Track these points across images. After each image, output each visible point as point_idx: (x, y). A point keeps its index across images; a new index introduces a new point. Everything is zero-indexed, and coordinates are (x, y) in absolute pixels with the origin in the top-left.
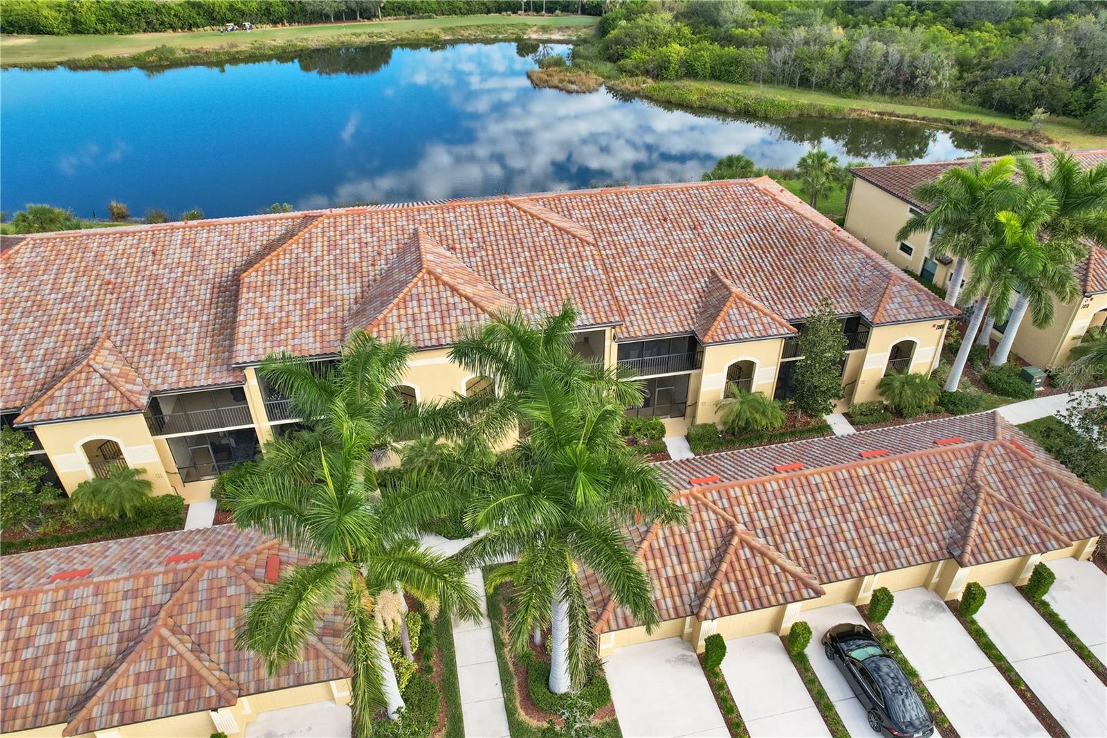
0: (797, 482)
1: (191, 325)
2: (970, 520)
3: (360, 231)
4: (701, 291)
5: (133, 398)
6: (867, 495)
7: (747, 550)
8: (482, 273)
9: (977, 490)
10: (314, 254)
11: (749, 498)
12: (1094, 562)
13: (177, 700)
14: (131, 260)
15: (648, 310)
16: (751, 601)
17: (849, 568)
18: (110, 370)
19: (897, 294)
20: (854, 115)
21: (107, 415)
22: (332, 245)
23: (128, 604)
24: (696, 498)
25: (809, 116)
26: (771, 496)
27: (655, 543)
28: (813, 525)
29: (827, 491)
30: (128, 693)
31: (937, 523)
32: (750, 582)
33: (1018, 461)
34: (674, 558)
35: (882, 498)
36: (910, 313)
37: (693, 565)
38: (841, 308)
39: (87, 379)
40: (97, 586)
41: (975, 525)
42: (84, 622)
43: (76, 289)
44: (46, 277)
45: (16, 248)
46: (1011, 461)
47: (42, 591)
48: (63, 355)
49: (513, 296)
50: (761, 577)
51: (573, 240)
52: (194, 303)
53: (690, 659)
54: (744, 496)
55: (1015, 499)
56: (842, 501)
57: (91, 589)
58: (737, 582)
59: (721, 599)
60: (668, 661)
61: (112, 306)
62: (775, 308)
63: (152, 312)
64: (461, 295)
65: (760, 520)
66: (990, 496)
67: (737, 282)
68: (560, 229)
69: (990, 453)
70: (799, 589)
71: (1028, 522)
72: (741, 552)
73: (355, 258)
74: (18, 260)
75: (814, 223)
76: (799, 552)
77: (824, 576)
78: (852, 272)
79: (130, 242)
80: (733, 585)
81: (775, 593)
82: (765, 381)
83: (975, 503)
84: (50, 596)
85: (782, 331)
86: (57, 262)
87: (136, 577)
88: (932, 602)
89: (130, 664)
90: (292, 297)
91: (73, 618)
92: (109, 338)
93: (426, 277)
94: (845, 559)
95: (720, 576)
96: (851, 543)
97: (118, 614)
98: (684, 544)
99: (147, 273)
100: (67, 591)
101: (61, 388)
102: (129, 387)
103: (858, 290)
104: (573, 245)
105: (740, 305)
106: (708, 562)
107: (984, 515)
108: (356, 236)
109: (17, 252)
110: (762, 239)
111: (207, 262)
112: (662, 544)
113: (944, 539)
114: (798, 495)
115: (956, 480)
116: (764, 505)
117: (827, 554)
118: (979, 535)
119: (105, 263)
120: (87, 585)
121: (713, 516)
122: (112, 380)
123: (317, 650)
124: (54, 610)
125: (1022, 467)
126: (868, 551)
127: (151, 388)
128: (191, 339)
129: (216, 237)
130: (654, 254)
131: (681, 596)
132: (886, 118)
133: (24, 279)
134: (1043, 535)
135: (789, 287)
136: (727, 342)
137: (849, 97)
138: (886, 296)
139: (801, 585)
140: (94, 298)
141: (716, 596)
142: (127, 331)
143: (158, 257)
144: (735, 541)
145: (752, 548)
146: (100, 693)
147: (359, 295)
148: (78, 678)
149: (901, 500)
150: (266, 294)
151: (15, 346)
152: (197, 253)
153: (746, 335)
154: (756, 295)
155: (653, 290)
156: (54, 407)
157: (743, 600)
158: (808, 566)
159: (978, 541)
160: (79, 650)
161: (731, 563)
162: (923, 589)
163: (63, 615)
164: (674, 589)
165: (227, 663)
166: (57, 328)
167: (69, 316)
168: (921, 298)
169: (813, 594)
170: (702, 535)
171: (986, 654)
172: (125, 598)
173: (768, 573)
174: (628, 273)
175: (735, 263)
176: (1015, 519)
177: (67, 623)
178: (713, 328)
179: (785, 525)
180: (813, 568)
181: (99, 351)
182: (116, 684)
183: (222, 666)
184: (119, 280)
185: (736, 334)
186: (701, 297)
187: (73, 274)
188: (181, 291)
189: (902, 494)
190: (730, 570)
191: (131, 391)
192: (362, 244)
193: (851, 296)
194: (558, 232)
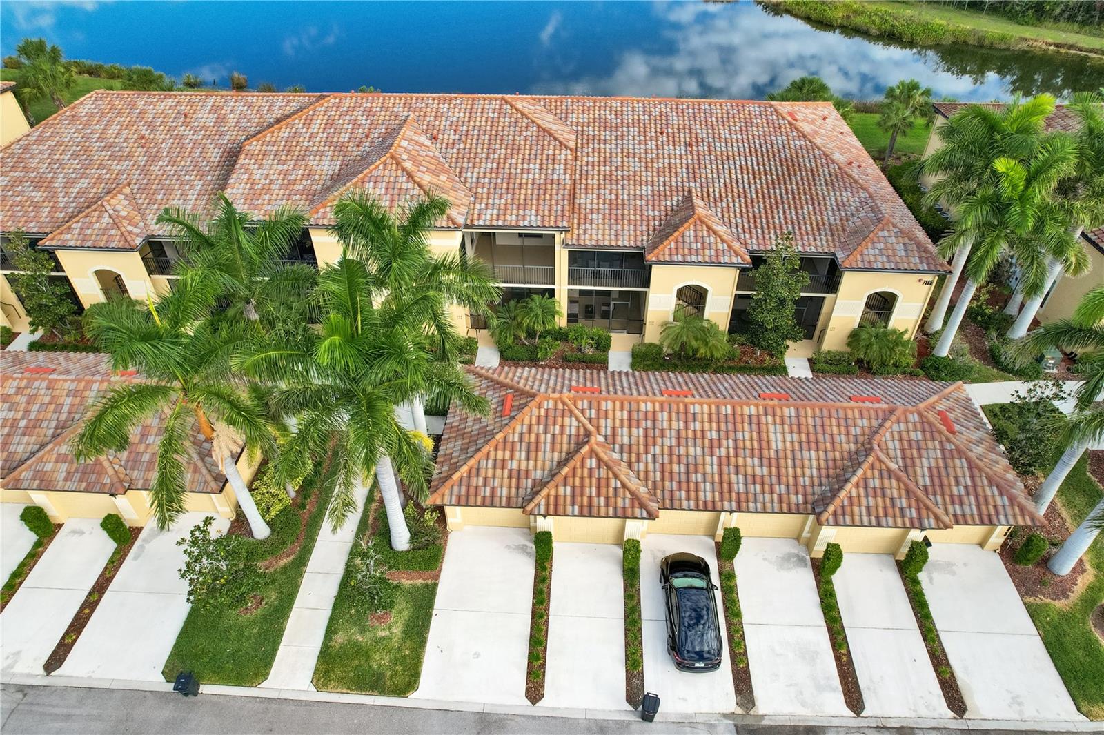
0: (674, 408)
1: (196, 183)
2: (847, 481)
3: (358, 113)
4: (669, 209)
5: (129, 238)
6: (745, 435)
7: (594, 460)
8: (453, 165)
9: (868, 451)
10: (311, 131)
11: (618, 414)
12: (1001, 554)
13: (81, 481)
14: (166, 120)
15: (607, 221)
16: (581, 507)
17: (697, 500)
18: (119, 212)
19: (881, 239)
20: (1023, 46)
21: (106, 249)
22: (330, 123)
23: (68, 401)
24: (564, 404)
25: (965, 43)
26: (641, 415)
27: (511, 436)
28: (675, 451)
29: (702, 422)
30: (48, 467)
31: (812, 477)
32: (587, 490)
33: (931, 432)
34: (524, 454)
35: (760, 441)
36: (889, 262)
37: (539, 463)
38: (816, 246)
39: (99, 217)
40: (51, 381)
41: (849, 486)
42: (36, 407)
43: (117, 140)
44: (97, 127)
45: (82, 99)
46: (923, 431)
47: (12, 378)
48: (91, 195)
49: (474, 190)
50: (598, 488)
51: (553, 143)
52: (204, 164)
53: (528, 550)
54: (614, 410)
55: (910, 470)
56: (715, 435)
57: (44, 384)
58: (573, 488)
59: (552, 499)
60: (508, 547)
61: (140, 158)
62: (742, 236)
63: (169, 168)
64: (415, 182)
65: (622, 436)
66: (881, 461)
67: (712, 204)
68: (544, 130)
69: (902, 419)
70: (633, 507)
71: (911, 495)
72: (588, 461)
73: (344, 137)
74: (81, 110)
75: (824, 154)
76: (651, 474)
77: (667, 502)
78: (845, 210)
79: (170, 104)
80: (569, 489)
81: (607, 505)
82: (719, 310)
83: (860, 464)
84: (15, 383)
85: (734, 260)
86: (110, 115)
87: (80, 381)
88: (797, 556)
89: (55, 445)
90: (280, 167)
91: (28, 403)
92: (129, 185)
93: (389, 161)
94: (697, 490)
95: (559, 478)
96: (709, 477)
97: (60, 407)
98: (537, 442)
99: (175, 133)
100: (29, 380)
101: (78, 222)
102: (130, 228)
103: (844, 230)
104: (551, 147)
105: (699, 228)
106: (555, 463)
107: (865, 479)
108: (353, 117)
109: (82, 103)
110: (758, 164)
111: (226, 128)
112: (516, 439)
113: (814, 494)
114: (670, 420)
115: (852, 439)
116: (631, 422)
117: (680, 482)
118: (851, 498)
119: (145, 119)
120: (43, 380)
121: (575, 423)
122: (117, 220)
123: (196, 465)
124: (16, 394)
125: (933, 439)
126: (725, 490)
127: (149, 233)
128: (192, 196)
129: (240, 107)
130: (634, 165)
131: (518, 488)
132: (1063, 51)
133: (81, 127)
134: (924, 512)
135: (767, 217)
136: (672, 263)
137: (1027, 24)
138: (868, 239)
139: (636, 504)
140: (128, 149)
141: (548, 496)
142: (145, 181)
143: (188, 120)
144: (585, 449)
145: (599, 460)
146: (29, 462)
147: (337, 172)
148: (21, 448)
149: (780, 446)
150: (259, 162)
151: (59, 182)
152: (221, 120)
153: (694, 258)
154: (726, 220)
155: (620, 202)
156: (69, 236)
157: (573, 504)
158: (655, 488)
159: (846, 503)
160: (26, 427)
161: (574, 469)
162: (795, 541)
163: (22, 399)
164: (514, 481)
165: (127, 461)
166: (93, 171)
167: (104, 163)
168: (910, 247)
169: (645, 514)
170: (558, 439)
171: (825, 614)
172: (67, 396)
173: (608, 486)
174: (602, 182)
175: (718, 186)
176: (899, 489)
177: (23, 405)
178: (661, 247)
179: (646, 445)
180: (659, 492)
181: (116, 195)
182: (42, 457)
183: (123, 463)
184: (152, 136)
185: (684, 256)
186: (667, 215)
187: (118, 127)
188: (197, 153)
189: (784, 441)
190: (570, 475)
191: (130, 233)
192: (356, 124)
193: (832, 235)
194: (541, 133)
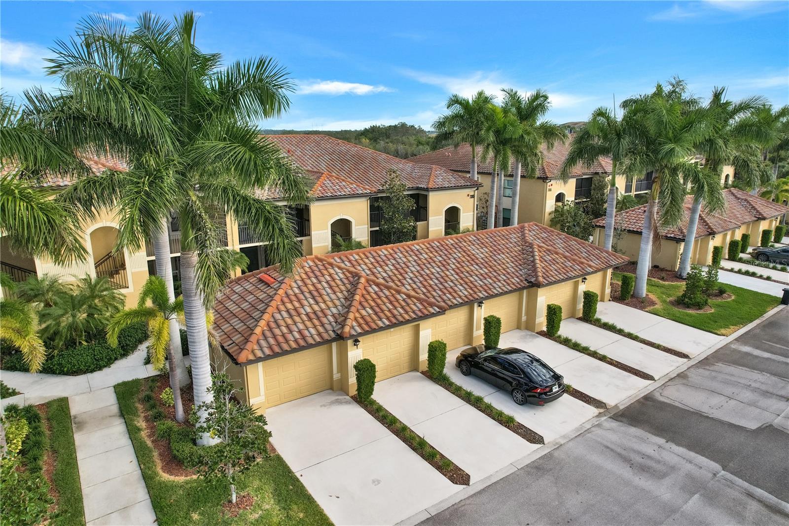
6: (457, 254)
7: (374, 286)
9: (531, 245)
11: (366, 260)
16: (388, 318)
17: (460, 297)
19: (439, 175)
24: (321, 260)
26: (384, 258)
28: (423, 273)
29: (426, 253)
31: (513, 267)
32: (383, 307)
34: (311, 300)
36: (451, 184)
37: (329, 303)
41: (538, 262)
50: (391, 302)
53: (344, 400)
54: (362, 259)
56: (440, 259)
58: (371, 308)
59: (361, 321)
60: (323, 405)
65: (379, 273)
69: (530, 229)
70: (425, 307)
71: (569, 259)
72: (370, 289)
80: (369, 310)
81: (407, 312)
82: (361, 238)
85: (366, 191)
88: (527, 335)
94: (456, 292)
95: (355, 306)
96: (456, 282)
98: (317, 290)
105: (331, 179)
106: (342, 300)
107: (542, 257)
112: (297, 291)
113: (521, 275)
114: (405, 257)
116: (381, 264)
118: (543, 268)
121: (338, 271)
131: (322, 325)
136: (326, 198)
138: (432, 175)
139: (427, 305)
141: (356, 318)
144: (362, 282)
145: (378, 285)
149: (483, 257)
153: (340, 194)
157: (380, 319)
159: (543, 271)
161: (363, 296)
162: (518, 330)
164: (316, 321)
170: (332, 283)
171: (576, 350)
173: (397, 300)
176: (561, 258)
178: (313, 189)
179: (401, 274)
189: (482, 253)
190: (363, 300)
193: (409, 181)
